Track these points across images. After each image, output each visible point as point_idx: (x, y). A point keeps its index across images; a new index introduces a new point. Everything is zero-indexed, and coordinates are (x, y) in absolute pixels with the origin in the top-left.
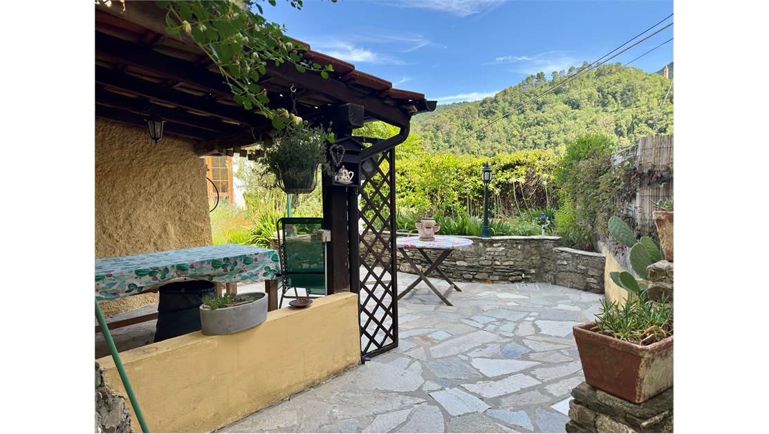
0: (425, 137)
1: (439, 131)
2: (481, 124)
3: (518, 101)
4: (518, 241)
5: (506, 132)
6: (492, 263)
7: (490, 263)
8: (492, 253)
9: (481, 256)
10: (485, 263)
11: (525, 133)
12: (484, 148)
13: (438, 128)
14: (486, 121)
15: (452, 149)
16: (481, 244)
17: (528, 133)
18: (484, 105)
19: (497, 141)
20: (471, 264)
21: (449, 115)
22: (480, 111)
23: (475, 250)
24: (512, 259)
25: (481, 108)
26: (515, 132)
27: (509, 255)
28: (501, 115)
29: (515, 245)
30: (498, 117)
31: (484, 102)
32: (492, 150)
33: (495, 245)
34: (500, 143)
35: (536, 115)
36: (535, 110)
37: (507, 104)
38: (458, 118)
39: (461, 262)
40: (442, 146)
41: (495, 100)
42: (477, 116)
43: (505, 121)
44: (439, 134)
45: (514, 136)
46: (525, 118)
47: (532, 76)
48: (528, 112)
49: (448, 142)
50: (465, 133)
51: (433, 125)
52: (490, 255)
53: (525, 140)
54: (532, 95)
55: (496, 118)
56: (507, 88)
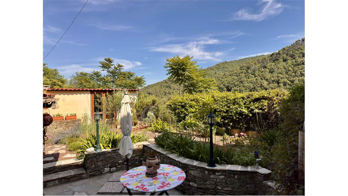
0: (242, 73)
1: (249, 70)
2: (271, 65)
3: (291, 53)
4: (234, 173)
5: (285, 68)
6: (215, 187)
7: (214, 187)
8: (215, 180)
9: (207, 181)
10: (209, 187)
11: (296, 69)
12: (273, 77)
13: (248, 68)
14: (274, 64)
15: (256, 78)
16: (206, 172)
17: (297, 69)
18: (273, 56)
19: (280, 73)
20: (200, 186)
21: (254, 62)
22: (270, 59)
23: (202, 175)
24: (230, 186)
25: (271, 58)
26: (290, 69)
27: (228, 183)
28: (282, 60)
29: (232, 176)
30: (280, 61)
31: (273, 54)
32: (277, 78)
33: (217, 174)
34: (282, 74)
35: (302, 59)
36: (301, 57)
37: (285, 55)
38: (259, 63)
39: (193, 183)
40: (251, 77)
41: (279, 53)
42: (269, 61)
43: (284, 63)
44: (249, 71)
45: (290, 71)
46: (295, 61)
47: (299, 40)
48: (297, 58)
49: (254, 74)
50: (263, 70)
51: (246, 67)
52: (213, 181)
53: (296, 72)
54: (300, 49)
55: (279, 62)
56: (285, 47)
